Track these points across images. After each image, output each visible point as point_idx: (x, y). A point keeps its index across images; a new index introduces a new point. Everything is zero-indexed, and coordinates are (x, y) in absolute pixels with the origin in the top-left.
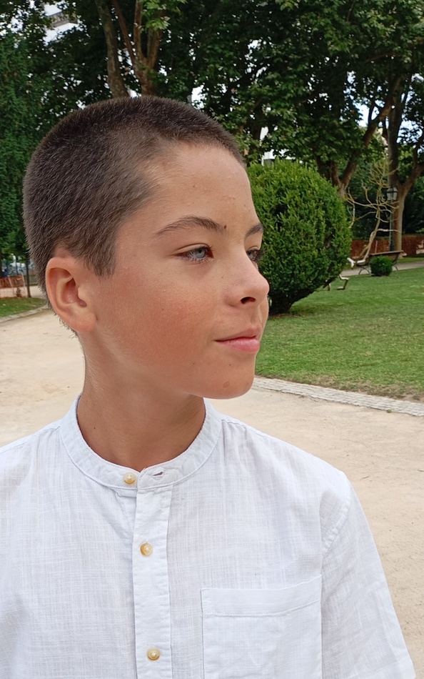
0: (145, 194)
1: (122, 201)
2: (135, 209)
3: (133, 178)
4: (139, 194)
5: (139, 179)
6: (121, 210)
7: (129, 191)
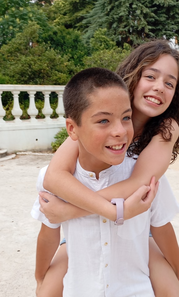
0: (89, 105)
1: (83, 106)
2: (86, 109)
3: (86, 100)
4: (87, 104)
5: (87, 100)
6: (82, 109)
7: (84, 104)
